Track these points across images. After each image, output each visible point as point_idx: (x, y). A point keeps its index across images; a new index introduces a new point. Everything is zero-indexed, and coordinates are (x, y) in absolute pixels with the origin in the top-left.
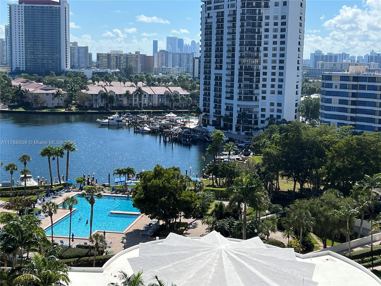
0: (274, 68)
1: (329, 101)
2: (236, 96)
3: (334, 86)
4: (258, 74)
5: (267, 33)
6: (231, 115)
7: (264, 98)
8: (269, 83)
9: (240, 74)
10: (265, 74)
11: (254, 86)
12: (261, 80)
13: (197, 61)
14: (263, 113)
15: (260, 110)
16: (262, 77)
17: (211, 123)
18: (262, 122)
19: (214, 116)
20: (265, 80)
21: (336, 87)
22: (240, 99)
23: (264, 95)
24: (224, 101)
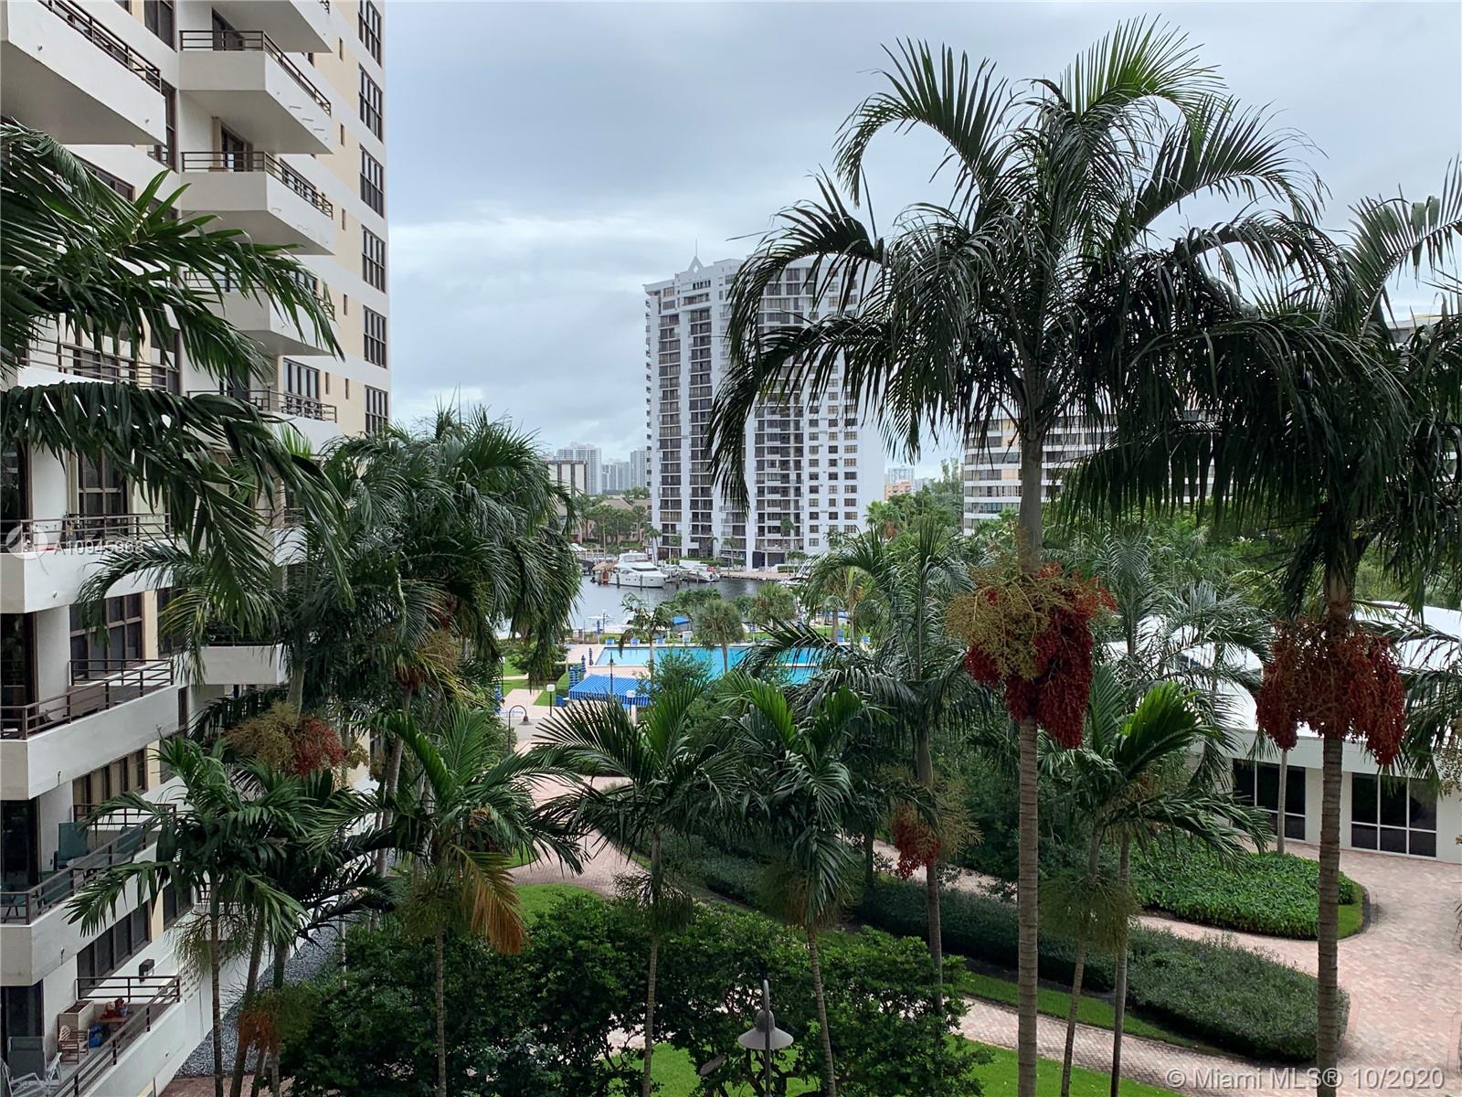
0: (833, 423)
1: (995, 475)
4: (799, 438)
7: (814, 489)
8: (823, 456)
9: (759, 438)
10: (814, 436)
11: (792, 464)
12: (806, 451)
14: (814, 522)
16: (807, 444)
17: (685, 553)
18: (814, 542)
19: (693, 540)
20: (814, 450)
23: (814, 483)
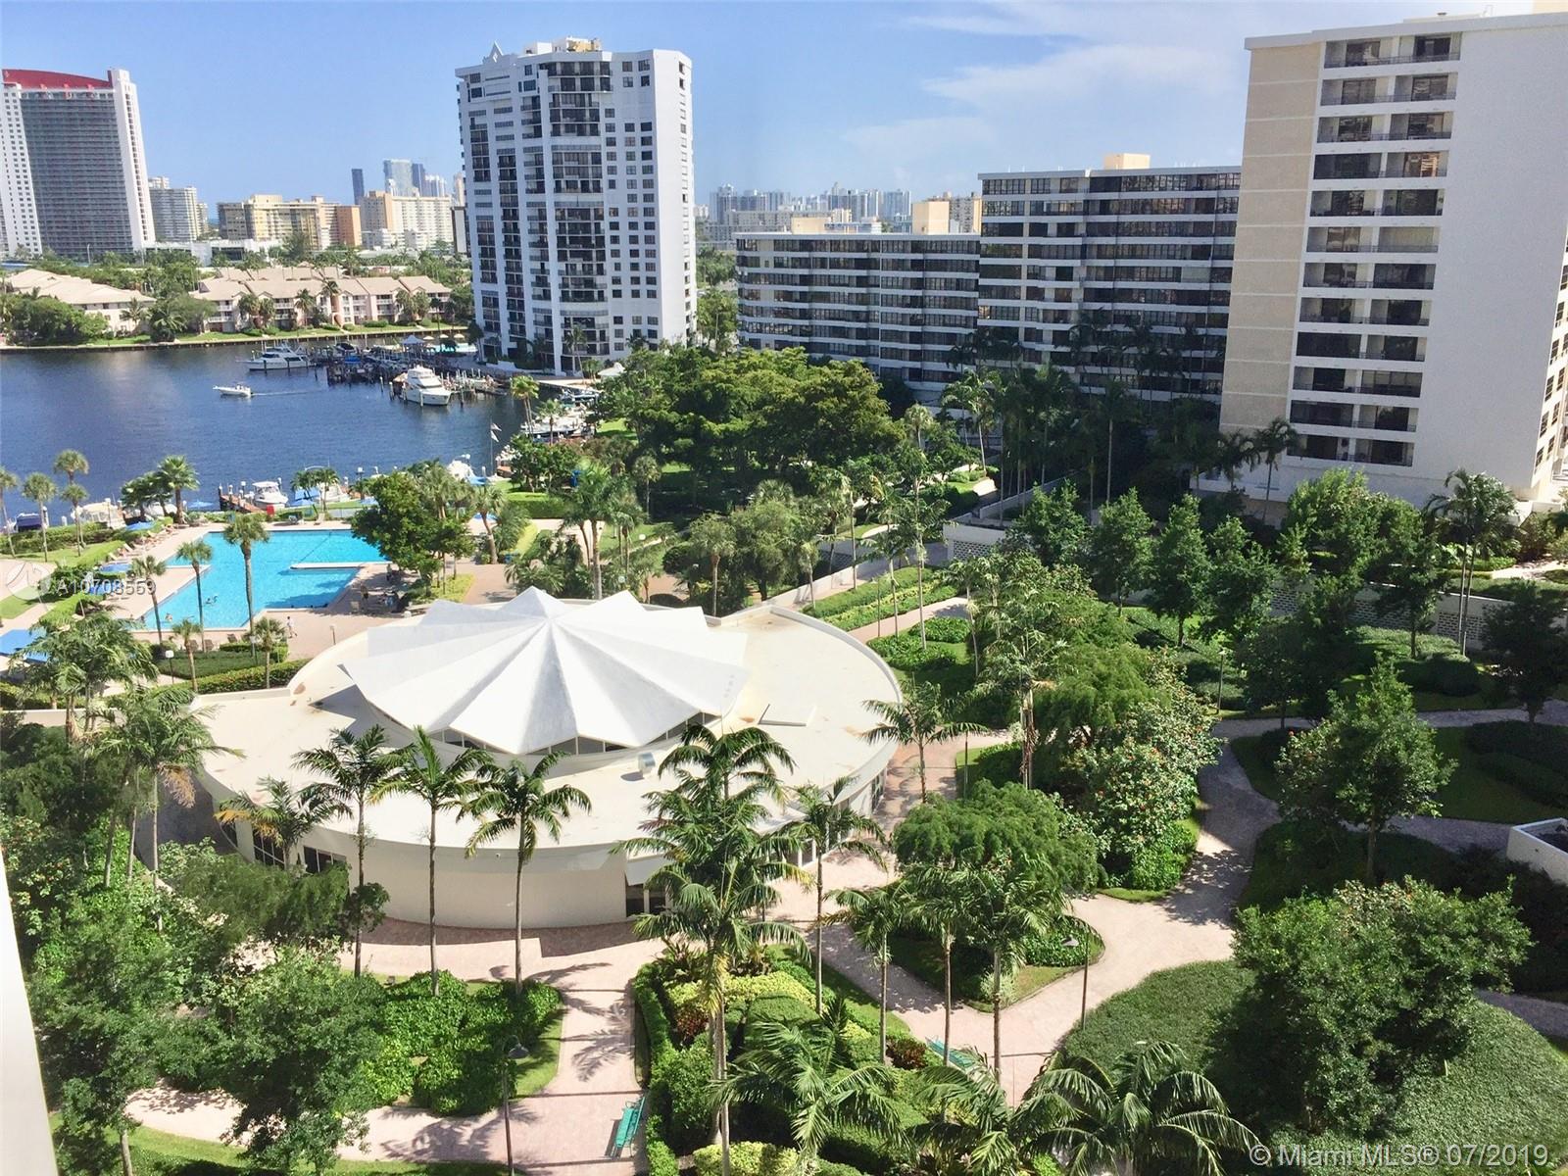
0: (633, 226)
1: (754, 295)
2: (555, 292)
3: (762, 263)
5: (611, 149)
6: (549, 333)
7: (617, 294)
10: (615, 240)
11: (595, 268)
12: (608, 254)
13: (460, 215)
15: (611, 321)
16: (609, 247)
17: (505, 352)
18: (619, 347)
19: (511, 339)
20: (615, 253)
21: (767, 264)
22: (564, 298)
23: (617, 287)
24: (530, 304)
